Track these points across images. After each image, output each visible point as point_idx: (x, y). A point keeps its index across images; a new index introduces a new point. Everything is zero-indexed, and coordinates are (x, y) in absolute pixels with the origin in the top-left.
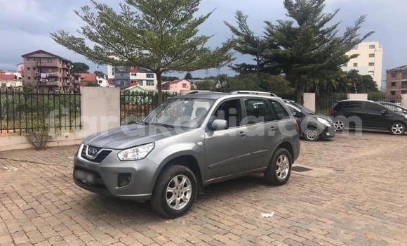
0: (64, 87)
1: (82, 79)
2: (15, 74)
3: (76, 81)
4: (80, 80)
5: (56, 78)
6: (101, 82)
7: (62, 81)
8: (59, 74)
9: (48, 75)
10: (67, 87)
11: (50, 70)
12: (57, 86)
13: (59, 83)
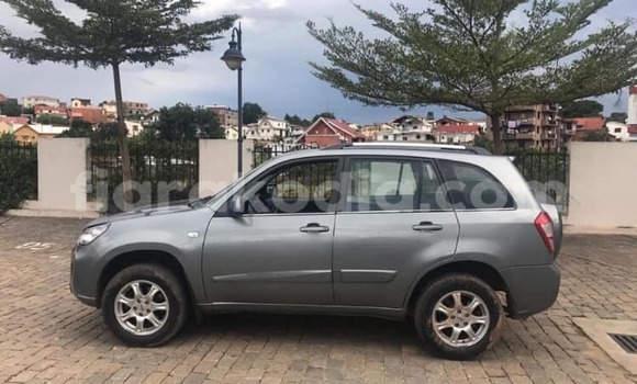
0: (543, 142)
1: (578, 126)
2: (479, 124)
3: (567, 132)
4: (574, 128)
5: (530, 127)
6: (618, 130)
7: (540, 131)
8: (536, 121)
9: (519, 123)
10: (549, 141)
11: (523, 116)
12: (531, 140)
13: (535, 136)
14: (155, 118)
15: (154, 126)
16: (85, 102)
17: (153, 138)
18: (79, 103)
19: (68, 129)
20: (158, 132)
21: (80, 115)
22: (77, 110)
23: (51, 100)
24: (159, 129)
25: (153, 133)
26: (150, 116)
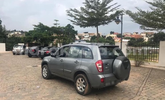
14: (153, 36)
15: (152, 39)
16: (137, 33)
17: (151, 42)
18: (135, 33)
19: (130, 40)
20: (153, 40)
21: (134, 36)
22: (134, 35)
23: (129, 33)
24: (153, 39)
25: (151, 41)
26: (151, 36)
